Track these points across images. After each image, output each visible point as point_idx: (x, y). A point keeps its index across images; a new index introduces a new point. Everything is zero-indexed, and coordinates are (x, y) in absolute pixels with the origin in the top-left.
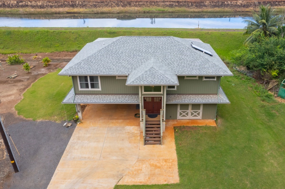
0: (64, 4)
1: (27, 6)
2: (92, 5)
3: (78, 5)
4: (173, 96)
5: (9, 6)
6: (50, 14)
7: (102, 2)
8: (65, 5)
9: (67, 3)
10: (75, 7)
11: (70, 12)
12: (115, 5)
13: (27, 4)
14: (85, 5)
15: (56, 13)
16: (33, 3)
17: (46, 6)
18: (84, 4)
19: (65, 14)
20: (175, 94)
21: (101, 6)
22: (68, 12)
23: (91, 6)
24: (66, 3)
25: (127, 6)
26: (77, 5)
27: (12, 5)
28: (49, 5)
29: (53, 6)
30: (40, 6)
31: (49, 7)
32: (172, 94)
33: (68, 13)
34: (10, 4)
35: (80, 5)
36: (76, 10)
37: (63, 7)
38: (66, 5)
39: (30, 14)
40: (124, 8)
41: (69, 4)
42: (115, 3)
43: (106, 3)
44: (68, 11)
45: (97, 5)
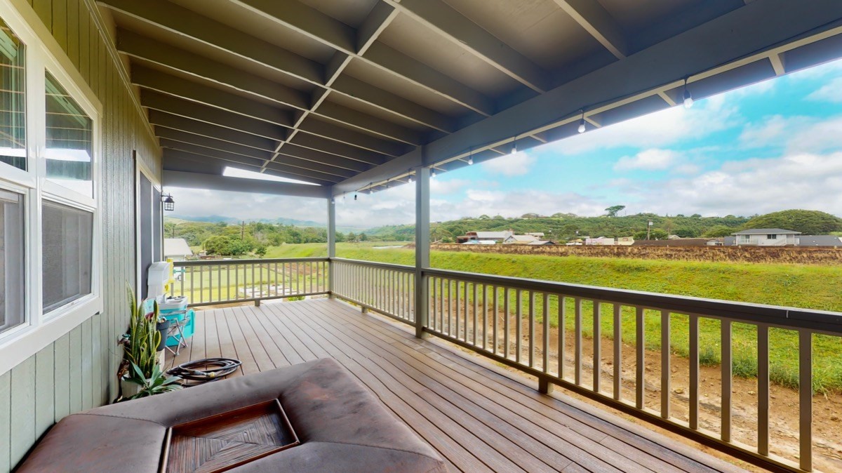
1: (543, 252)
5: (520, 253)
18: (643, 253)
24: (606, 249)
26: (627, 254)
27: (525, 252)
29: (582, 254)
40: (751, 263)
45: (675, 254)
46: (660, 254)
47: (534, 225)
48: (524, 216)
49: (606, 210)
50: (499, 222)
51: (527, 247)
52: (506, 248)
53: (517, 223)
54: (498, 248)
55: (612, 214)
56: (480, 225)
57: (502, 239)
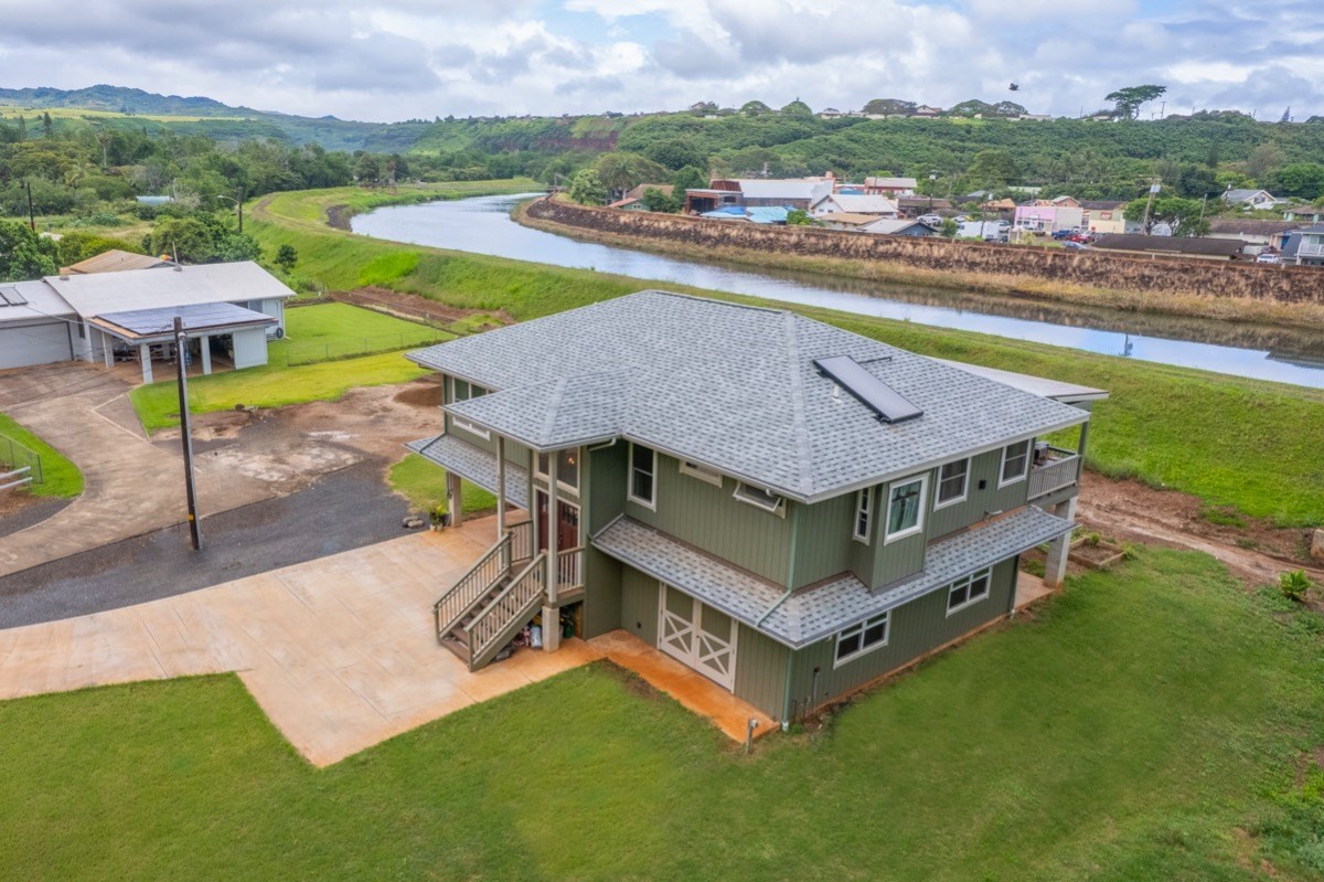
0: (1023, 262)
1: (897, 256)
2: (1134, 278)
3: (1074, 271)
4: (636, 531)
5: (846, 254)
6: (951, 288)
7: (1185, 271)
8: (1024, 265)
9: (1036, 259)
10: (1056, 276)
11: (1024, 292)
12: (1244, 288)
13: (900, 249)
14: (1102, 274)
15: (972, 289)
16: (922, 247)
17: (958, 261)
18: (1100, 270)
19: (1003, 294)
20: (651, 528)
21: (1173, 283)
22: (1015, 291)
23: (1126, 278)
24: (1031, 257)
25: (1310, 295)
26: (1070, 270)
27: (857, 251)
28: (966, 260)
29: (978, 264)
30: (937, 261)
31: (965, 265)
32: (630, 518)
33: (1015, 293)
34: (854, 247)
35: (1083, 273)
36: (1052, 286)
37: (1014, 271)
38: (1031, 265)
39: (886, 281)
40: (1283, 303)
41: (1042, 262)
42: (1248, 277)
43: (1203, 273)
44: (1021, 288)
45: (1158, 277)
46: (1131, 275)
47: (899, 138)
48: (873, 107)
49: (1110, 97)
50: (796, 125)
51: (863, 238)
52: (813, 240)
53: (850, 131)
54: (794, 239)
55: (1125, 110)
56: (742, 136)
57: (806, 202)
